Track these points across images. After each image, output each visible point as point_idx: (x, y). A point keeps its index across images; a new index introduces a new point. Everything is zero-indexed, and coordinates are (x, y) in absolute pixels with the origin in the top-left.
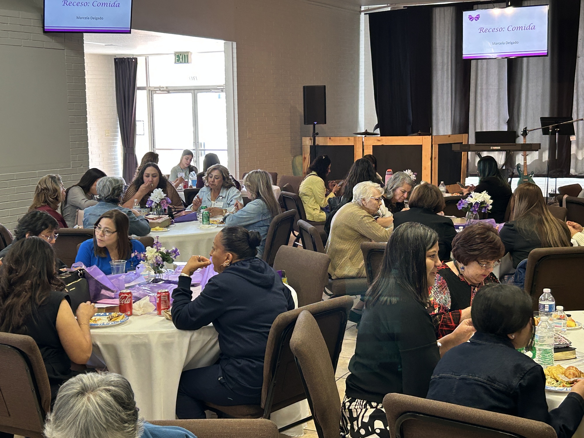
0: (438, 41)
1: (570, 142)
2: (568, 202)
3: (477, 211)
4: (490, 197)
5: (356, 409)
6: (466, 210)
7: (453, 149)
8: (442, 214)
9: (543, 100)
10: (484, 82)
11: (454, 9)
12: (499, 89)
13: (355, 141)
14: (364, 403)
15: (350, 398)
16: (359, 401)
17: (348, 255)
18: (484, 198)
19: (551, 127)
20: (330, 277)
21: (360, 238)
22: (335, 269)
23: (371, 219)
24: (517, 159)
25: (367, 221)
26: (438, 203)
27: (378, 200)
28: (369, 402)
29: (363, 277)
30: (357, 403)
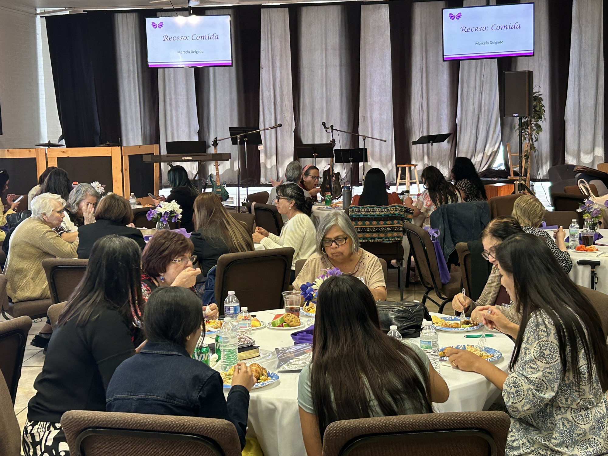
0: (122, 47)
1: (259, 152)
2: (256, 209)
3: (167, 221)
4: (179, 206)
5: (39, 433)
6: (157, 220)
7: (144, 160)
8: (131, 225)
9: (231, 110)
10: (173, 92)
11: (137, 16)
12: (188, 99)
13: (37, 153)
14: (48, 425)
15: (32, 422)
16: (42, 423)
17: (31, 274)
18: (173, 208)
19: (238, 136)
20: (10, 300)
21: (43, 255)
22: (15, 291)
23: (54, 234)
24: (209, 170)
25: (50, 237)
26: (126, 213)
27: (60, 212)
28: (53, 424)
29: (47, 298)
30: (39, 425)
